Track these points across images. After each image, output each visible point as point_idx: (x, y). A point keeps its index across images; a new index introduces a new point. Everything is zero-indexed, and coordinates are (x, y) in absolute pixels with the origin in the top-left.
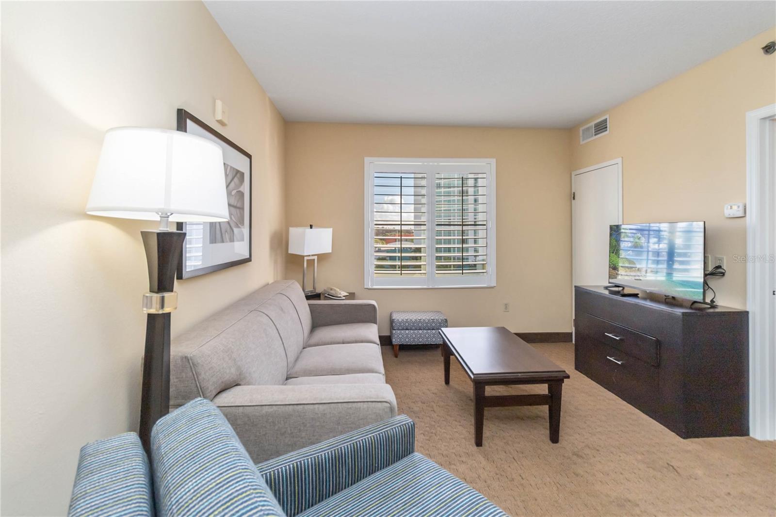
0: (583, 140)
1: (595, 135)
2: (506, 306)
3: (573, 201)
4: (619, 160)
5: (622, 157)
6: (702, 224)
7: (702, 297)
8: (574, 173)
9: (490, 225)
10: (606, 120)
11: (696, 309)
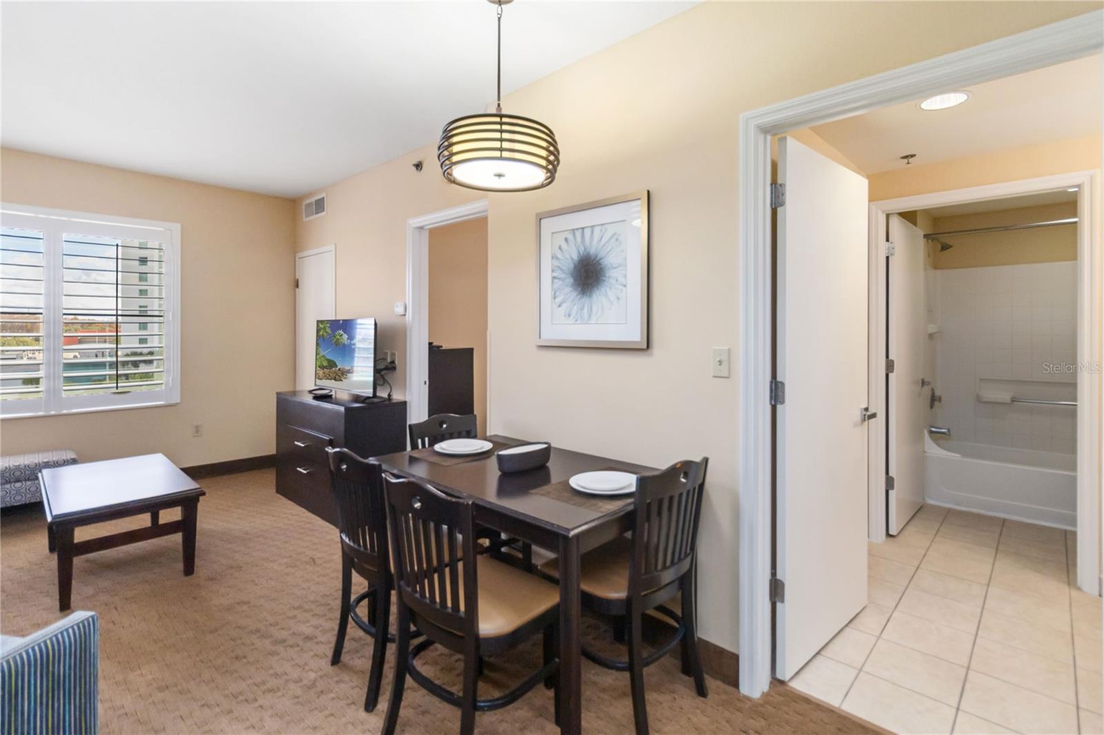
0: (306, 217)
1: (316, 213)
2: (197, 429)
3: (297, 289)
4: (332, 247)
5: (336, 245)
6: (373, 319)
7: (371, 391)
8: (298, 256)
9: (169, 316)
10: (323, 198)
11: (368, 403)
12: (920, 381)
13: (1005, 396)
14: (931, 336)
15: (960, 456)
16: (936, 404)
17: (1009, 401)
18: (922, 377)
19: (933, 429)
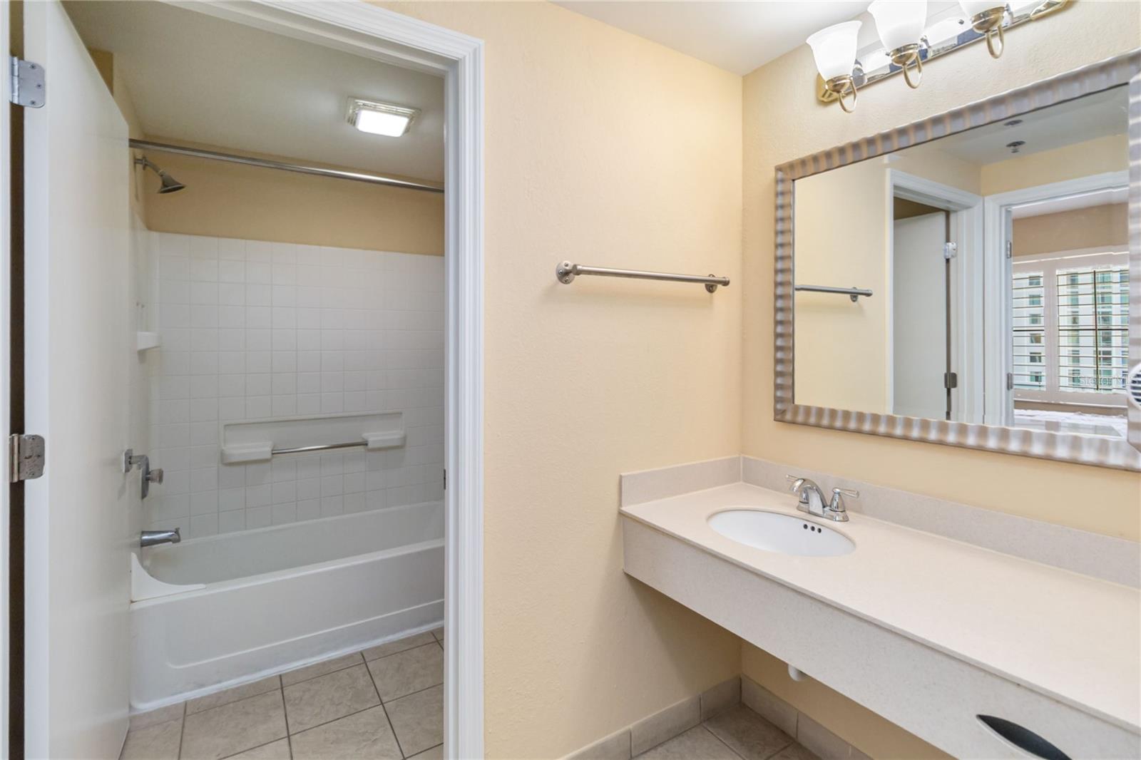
12: (123, 458)
13: (262, 448)
14: (142, 354)
15: (202, 586)
16: (153, 486)
17: (268, 456)
18: (126, 448)
19: (145, 537)
